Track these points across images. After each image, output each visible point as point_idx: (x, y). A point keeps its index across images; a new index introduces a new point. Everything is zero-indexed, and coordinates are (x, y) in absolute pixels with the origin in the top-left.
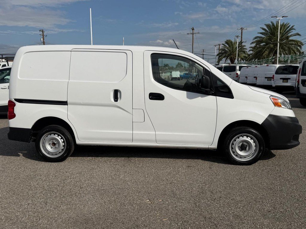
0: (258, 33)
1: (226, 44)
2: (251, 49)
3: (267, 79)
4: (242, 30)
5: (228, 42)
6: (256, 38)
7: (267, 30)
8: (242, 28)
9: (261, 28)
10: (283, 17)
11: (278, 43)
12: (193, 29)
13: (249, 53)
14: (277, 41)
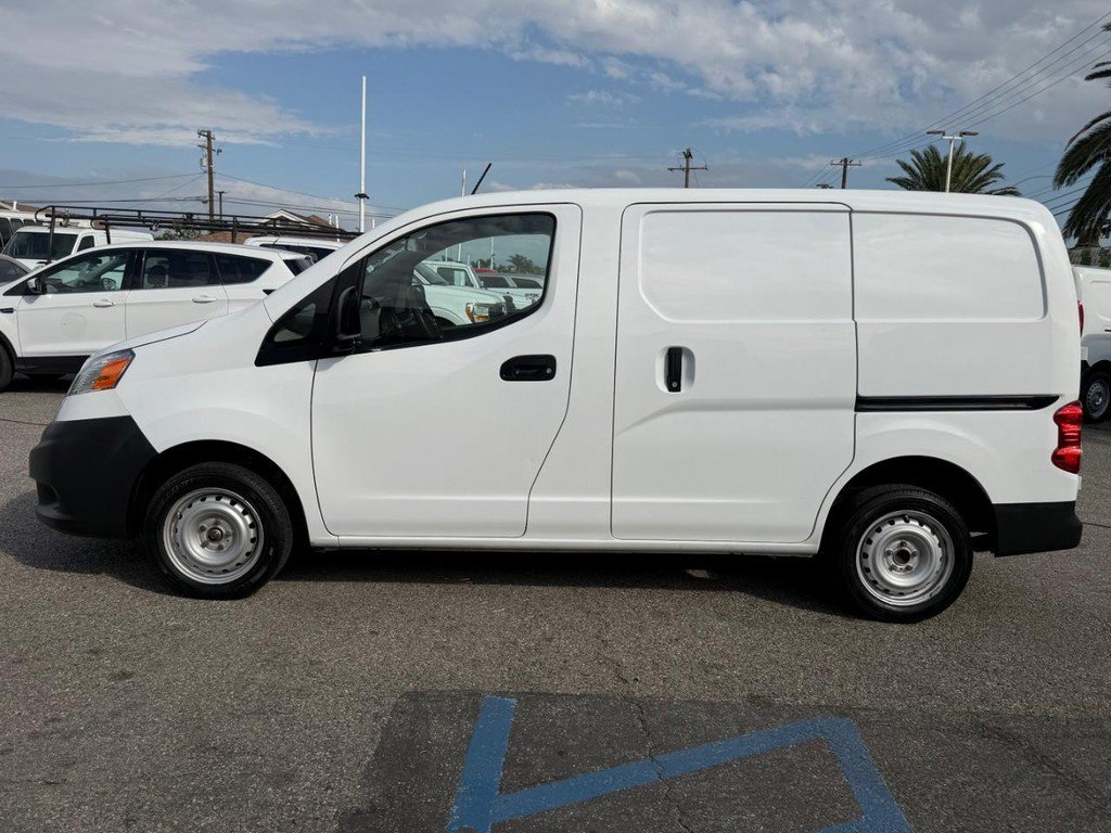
0: (889, 179)
7: (917, 171)
8: (846, 160)
9: (898, 161)
12: (688, 156)
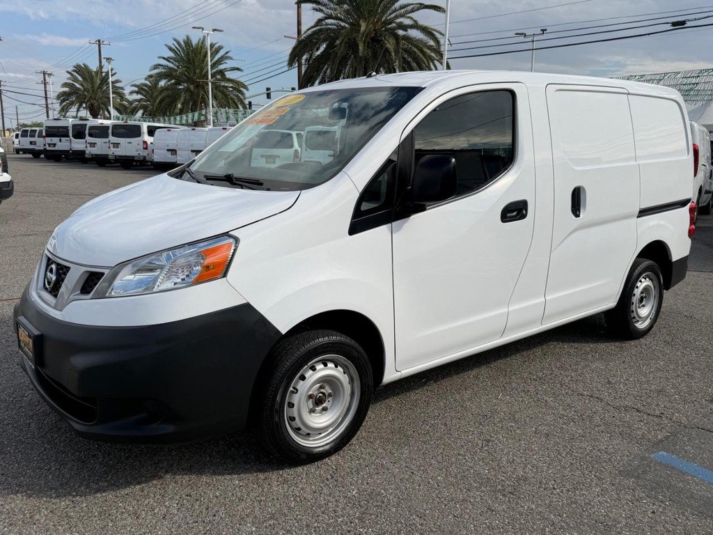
0: (159, 57)
1: (75, 74)
2: (136, 89)
3: (170, 153)
4: (99, 45)
5: (81, 70)
6: (156, 67)
8: (99, 41)
9: (166, 45)
10: (215, 30)
11: (210, 84)
13: (131, 98)
14: (207, 79)
